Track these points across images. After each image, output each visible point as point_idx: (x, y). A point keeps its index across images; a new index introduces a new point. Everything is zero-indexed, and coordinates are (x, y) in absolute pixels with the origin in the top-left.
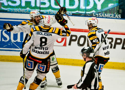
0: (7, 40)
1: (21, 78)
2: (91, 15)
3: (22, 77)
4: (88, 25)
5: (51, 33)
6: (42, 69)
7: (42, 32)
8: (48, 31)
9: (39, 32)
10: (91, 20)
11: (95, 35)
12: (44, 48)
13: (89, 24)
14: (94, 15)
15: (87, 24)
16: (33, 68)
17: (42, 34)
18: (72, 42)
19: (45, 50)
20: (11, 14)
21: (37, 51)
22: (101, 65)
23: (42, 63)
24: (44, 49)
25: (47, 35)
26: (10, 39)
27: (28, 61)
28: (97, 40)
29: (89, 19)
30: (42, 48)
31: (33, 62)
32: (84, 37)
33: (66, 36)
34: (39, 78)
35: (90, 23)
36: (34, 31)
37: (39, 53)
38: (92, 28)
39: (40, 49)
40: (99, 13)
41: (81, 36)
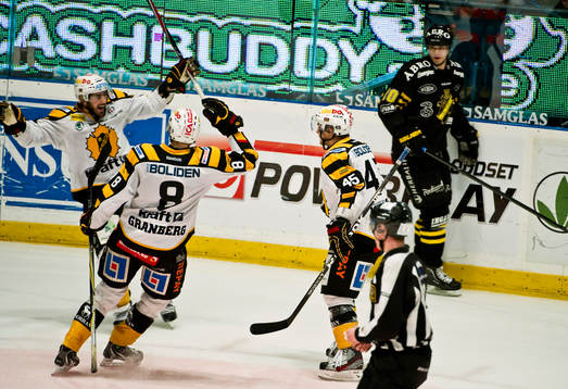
0: (47, 172)
1: (82, 308)
2: (330, 100)
3: (86, 304)
4: (320, 132)
5: (196, 169)
6: (157, 285)
7: (166, 165)
8: (186, 160)
9: (158, 164)
10: (330, 116)
11: (346, 162)
12: (168, 215)
13: (323, 127)
14: (338, 100)
15: (316, 128)
16: (125, 280)
17: (166, 172)
18: (264, 188)
19: (175, 220)
20: (65, 85)
21: (145, 224)
22: (361, 266)
23: (157, 266)
24: (171, 219)
25: (185, 174)
26: (60, 169)
27: (110, 254)
28: (356, 178)
29: (323, 113)
30: (162, 215)
31: (128, 259)
32: (305, 170)
33: (244, 170)
34: (144, 310)
35: (326, 123)
36: (141, 161)
37: (153, 229)
38: (331, 142)
39: (156, 218)
40: (355, 93)
41: (294, 169)
